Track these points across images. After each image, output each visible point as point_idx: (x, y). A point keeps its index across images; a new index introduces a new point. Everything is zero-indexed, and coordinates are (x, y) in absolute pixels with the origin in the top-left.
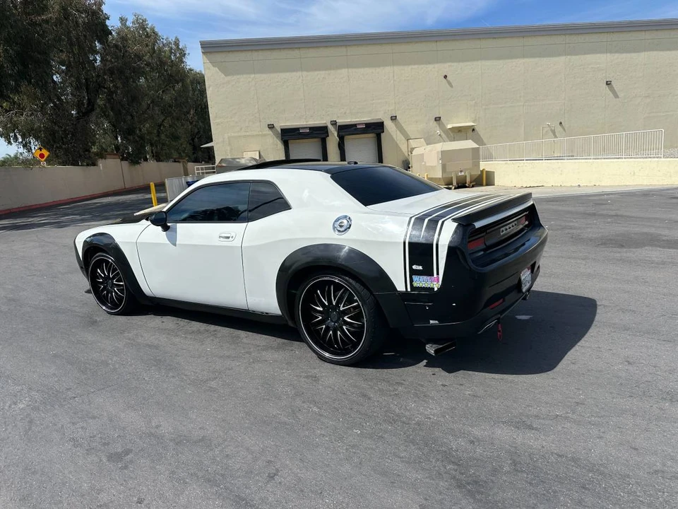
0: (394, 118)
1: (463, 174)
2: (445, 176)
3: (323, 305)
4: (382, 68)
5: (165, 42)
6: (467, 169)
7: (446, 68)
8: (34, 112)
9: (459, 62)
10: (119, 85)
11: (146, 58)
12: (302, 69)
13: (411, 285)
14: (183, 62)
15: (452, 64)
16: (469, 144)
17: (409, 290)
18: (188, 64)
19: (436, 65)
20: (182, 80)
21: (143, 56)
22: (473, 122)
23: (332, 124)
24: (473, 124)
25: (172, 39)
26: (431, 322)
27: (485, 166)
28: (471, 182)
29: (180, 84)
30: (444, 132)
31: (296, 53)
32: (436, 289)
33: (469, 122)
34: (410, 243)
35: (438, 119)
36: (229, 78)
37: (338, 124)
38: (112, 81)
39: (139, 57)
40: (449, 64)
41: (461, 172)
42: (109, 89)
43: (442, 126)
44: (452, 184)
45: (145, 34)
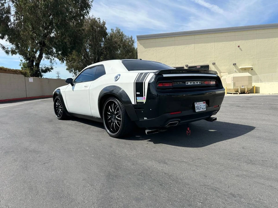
0: (214, 64)
1: (243, 87)
2: (235, 88)
3: (110, 112)
4: (209, 43)
5: (127, 38)
6: (246, 85)
7: (238, 43)
8: (79, 62)
9: (246, 40)
10: (108, 52)
11: (118, 43)
12: (175, 45)
13: (136, 101)
14: (133, 45)
15: (242, 41)
16: (247, 74)
17: (136, 104)
18: (135, 45)
19: (234, 42)
20: (132, 52)
21: (118, 42)
22: (252, 66)
23: (186, 66)
24: (252, 67)
25: (130, 37)
26: (145, 118)
27: (254, 84)
28: (247, 91)
29: (131, 53)
30: (237, 70)
31: (173, 39)
32: (144, 103)
33: (250, 66)
34: (136, 83)
35: (235, 64)
36: (146, 49)
37: (188, 66)
38: (106, 51)
39: (116, 43)
40: (241, 41)
41: (243, 86)
42: (104, 54)
43: (237, 67)
44: (238, 92)
45: (119, 35)
